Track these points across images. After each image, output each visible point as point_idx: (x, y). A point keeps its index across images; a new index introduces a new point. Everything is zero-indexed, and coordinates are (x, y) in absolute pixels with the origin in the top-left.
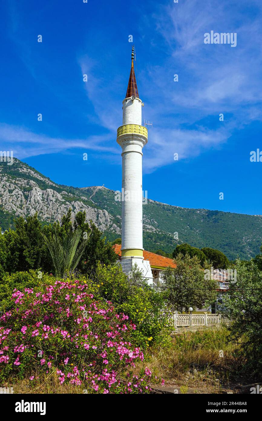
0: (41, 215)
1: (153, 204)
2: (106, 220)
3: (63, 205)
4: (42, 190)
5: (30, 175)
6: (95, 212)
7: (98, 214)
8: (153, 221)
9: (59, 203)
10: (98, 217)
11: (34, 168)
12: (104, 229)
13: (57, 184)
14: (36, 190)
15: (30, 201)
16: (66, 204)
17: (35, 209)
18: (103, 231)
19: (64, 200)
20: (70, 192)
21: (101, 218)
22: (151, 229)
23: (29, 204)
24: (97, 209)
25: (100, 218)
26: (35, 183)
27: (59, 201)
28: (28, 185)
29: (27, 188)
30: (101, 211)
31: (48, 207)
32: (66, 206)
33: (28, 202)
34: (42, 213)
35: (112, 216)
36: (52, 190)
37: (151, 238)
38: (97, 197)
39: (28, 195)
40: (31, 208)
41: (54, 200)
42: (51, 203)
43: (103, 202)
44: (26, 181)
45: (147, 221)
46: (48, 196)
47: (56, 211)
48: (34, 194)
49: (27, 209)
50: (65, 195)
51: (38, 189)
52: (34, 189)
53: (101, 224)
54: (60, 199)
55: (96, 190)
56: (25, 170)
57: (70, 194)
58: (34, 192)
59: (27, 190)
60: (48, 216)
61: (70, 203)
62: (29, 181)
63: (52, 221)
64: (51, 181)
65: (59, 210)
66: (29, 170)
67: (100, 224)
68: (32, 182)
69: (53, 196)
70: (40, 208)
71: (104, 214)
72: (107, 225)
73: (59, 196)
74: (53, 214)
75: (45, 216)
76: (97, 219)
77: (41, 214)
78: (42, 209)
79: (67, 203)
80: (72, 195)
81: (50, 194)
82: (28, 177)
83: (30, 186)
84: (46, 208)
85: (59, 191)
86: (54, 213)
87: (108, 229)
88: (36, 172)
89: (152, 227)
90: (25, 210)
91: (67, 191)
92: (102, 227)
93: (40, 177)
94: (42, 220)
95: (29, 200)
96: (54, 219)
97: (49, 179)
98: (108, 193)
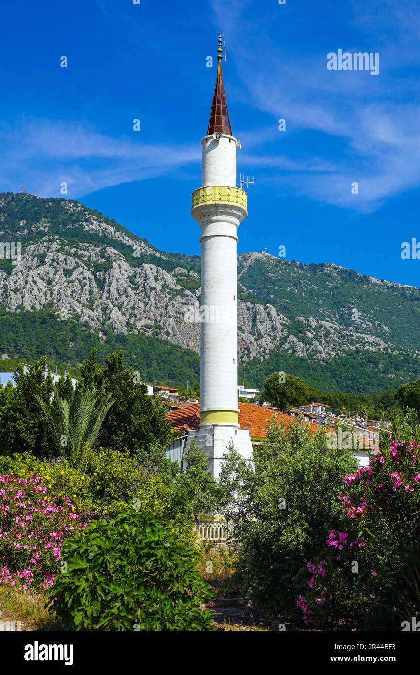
0: (132, 321)
1: (380, 286)
2: (274, 328)
3: (179, 298)
4: (133, 266)
5: (105, 236)
6: (248, 309)
7: (255, 314)
8: (379, 325)
9: (169, 293)
10: (254, 320)
11: (113, 221)
12: (268, 347)
13: (164, 253)
14: (120, 267)
15: (109, 292)
16: (184, 296)
17: (120, 308)
18: (267, 351)
19: (179, 287)
20: (192, 269)
21: (261, 322)
22: (377, 344)
23: (107, 299)
24: (253, 303)
25: (259, 324)
26: (117, 252)
27: (170, 289)
28: (102, 257)
29: (102, 264)
30: (262, 307)
31: (146, 304)
32: (184, 300)
33: (105, 295)
34: (136, 316)
35: (286, 319)
36: (153, 266)
37: (376, 364)
38: (251, 277)
39: (104, 279)
40: (111, 306)
41: (159, 287)
42: (152, 295)
43: (265, 287)
44: (98, 249)
45: (365, 326)
46: (146, 280)
47: (164, 311)
48: (117, 276)
49: (104, 310)
50: (182, 275)
51: (125, 265)
52: (116, 265)
53: (262, 337)
54: (172, 286)
55: (250, 261)
56: (95, 226)
57: (191, 273)
58: (115, 271)
59: (101, 268)
60: (149, 322)
61: (193, 293)
62: (105, 248)
63: (157, 334)
64: (150, 246)
65: (170, 308)
66: (104, 225)
67: (260, 336)
68: (111, 251)
69: (156, 279)
70: (131, 306)
71: (269, 314)
72: (275, 339)
73: (169, 279)
74: (158, 318)
75: (142, 323)
76: (254, 326)
77: (133, 319)
78: (134, 308)
79: (187, 292)
80: (196, 275)
81: (150, 275)
82: (102, 240)
83: (108, 259)
84: (142, 305)
85: (169, 267)
86: (161, 315)
87: (278, 347)
88: (119, 229)
89: (377, 339)
90: (99, 310)
91: (185, 267)
92: (264, 343)
93: (126, 238)
94: (136, 332)
95: (106, 288)
96: (161, 328)
97: (146, 241)
98: (277, 266)
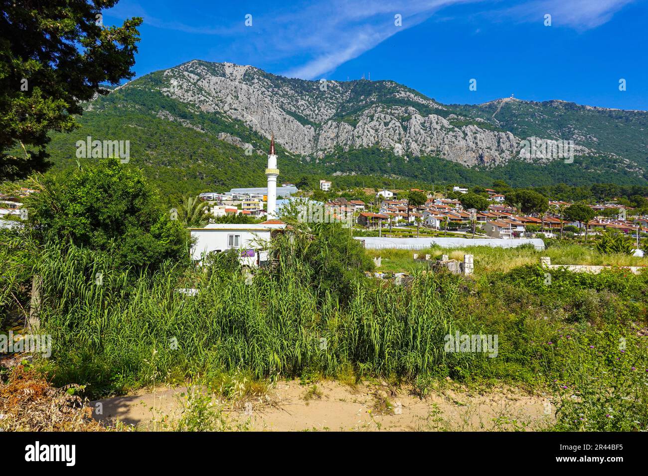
0: (423, 148)
1: (593, 111)
2: (511, 146)
3: (451, 133)
4: (424, 116)
5: (409, 100)
6: (495, 136)
7: (500, 138)
8: (590, 137)
9: (445, 131)
10: (499, 142)
11: (414, 90)
12: (507, 158)
13: (442, 105)
14: (416, 118)
15: (410, 133)
16: (454, 131)
17: (416, 142)
18: (507, 160)
19: (451, 126)
20: (460, 114)
21: (503, 143)
22: (582, 151)
23: (409, 137)
24: (498, 132)
25: (501, 144)
26: (414, 109)
27: (446, 128)
28: (406, 113)
29: (406, 117)
30: (504, 134)
31: (431, 138)
32: (454, 134)
33: (408, 135)
34: (425, 146)
35: (520, 139)
36: (435, 116)
37: (581, 164)
38: (503, 114)
39: (407, 126)
40: (411, 141)
41: (438, 127)
42: (435, 133)
43: (512, 120)
44: (403, 109)
45: (579, 139)
46: (431, 124)
47: (442, 141)
48: (414, 123)
49: (407, 143)
50: (453, 119)
51: (419, 117)
52: (413, 117)
53: (504, 152)
54: (446, 126)
55: (502, 104)
56: (403, 94)
57: (460, 117)
58: (413, 121)
59: (405, 120)
60: (433, 148)
61: (460, 129)
62: (407, 108)
63: (438, 155)
64: (436, 103)
65: (445, 139)
66: (408, 93)
67: (503, 151)
68: (411, 109)
69: (437, 123)
70: (422, 140)
71: (508, 138)
72: (512, 152)
73: (445, 122)
74: (439, 146)
75: (429, 149)
76: (499, 146)
77: (424, 147)
78: (424, 141)
79: (456, 129)
80: (462, 118)
81: (433, 121)
82: (406, 103)
83: (409, 114)
84: (429, 139)
85: (445, 114)
86: (440, 144)
87: (514, 157)
88: (417, 94)
89: (584, 148)
90: (404, 144)
91: (456, 114)
92: (505, 156)
93: (421, 100)
94: (425, 154)
95: (408, 131)
96: (440, 151)
97: (433, 100)
98: (520, 105)
